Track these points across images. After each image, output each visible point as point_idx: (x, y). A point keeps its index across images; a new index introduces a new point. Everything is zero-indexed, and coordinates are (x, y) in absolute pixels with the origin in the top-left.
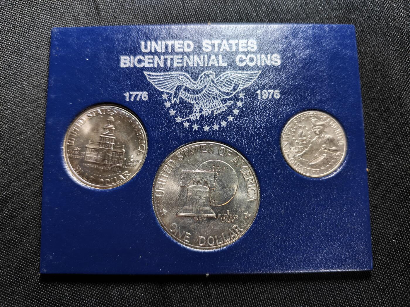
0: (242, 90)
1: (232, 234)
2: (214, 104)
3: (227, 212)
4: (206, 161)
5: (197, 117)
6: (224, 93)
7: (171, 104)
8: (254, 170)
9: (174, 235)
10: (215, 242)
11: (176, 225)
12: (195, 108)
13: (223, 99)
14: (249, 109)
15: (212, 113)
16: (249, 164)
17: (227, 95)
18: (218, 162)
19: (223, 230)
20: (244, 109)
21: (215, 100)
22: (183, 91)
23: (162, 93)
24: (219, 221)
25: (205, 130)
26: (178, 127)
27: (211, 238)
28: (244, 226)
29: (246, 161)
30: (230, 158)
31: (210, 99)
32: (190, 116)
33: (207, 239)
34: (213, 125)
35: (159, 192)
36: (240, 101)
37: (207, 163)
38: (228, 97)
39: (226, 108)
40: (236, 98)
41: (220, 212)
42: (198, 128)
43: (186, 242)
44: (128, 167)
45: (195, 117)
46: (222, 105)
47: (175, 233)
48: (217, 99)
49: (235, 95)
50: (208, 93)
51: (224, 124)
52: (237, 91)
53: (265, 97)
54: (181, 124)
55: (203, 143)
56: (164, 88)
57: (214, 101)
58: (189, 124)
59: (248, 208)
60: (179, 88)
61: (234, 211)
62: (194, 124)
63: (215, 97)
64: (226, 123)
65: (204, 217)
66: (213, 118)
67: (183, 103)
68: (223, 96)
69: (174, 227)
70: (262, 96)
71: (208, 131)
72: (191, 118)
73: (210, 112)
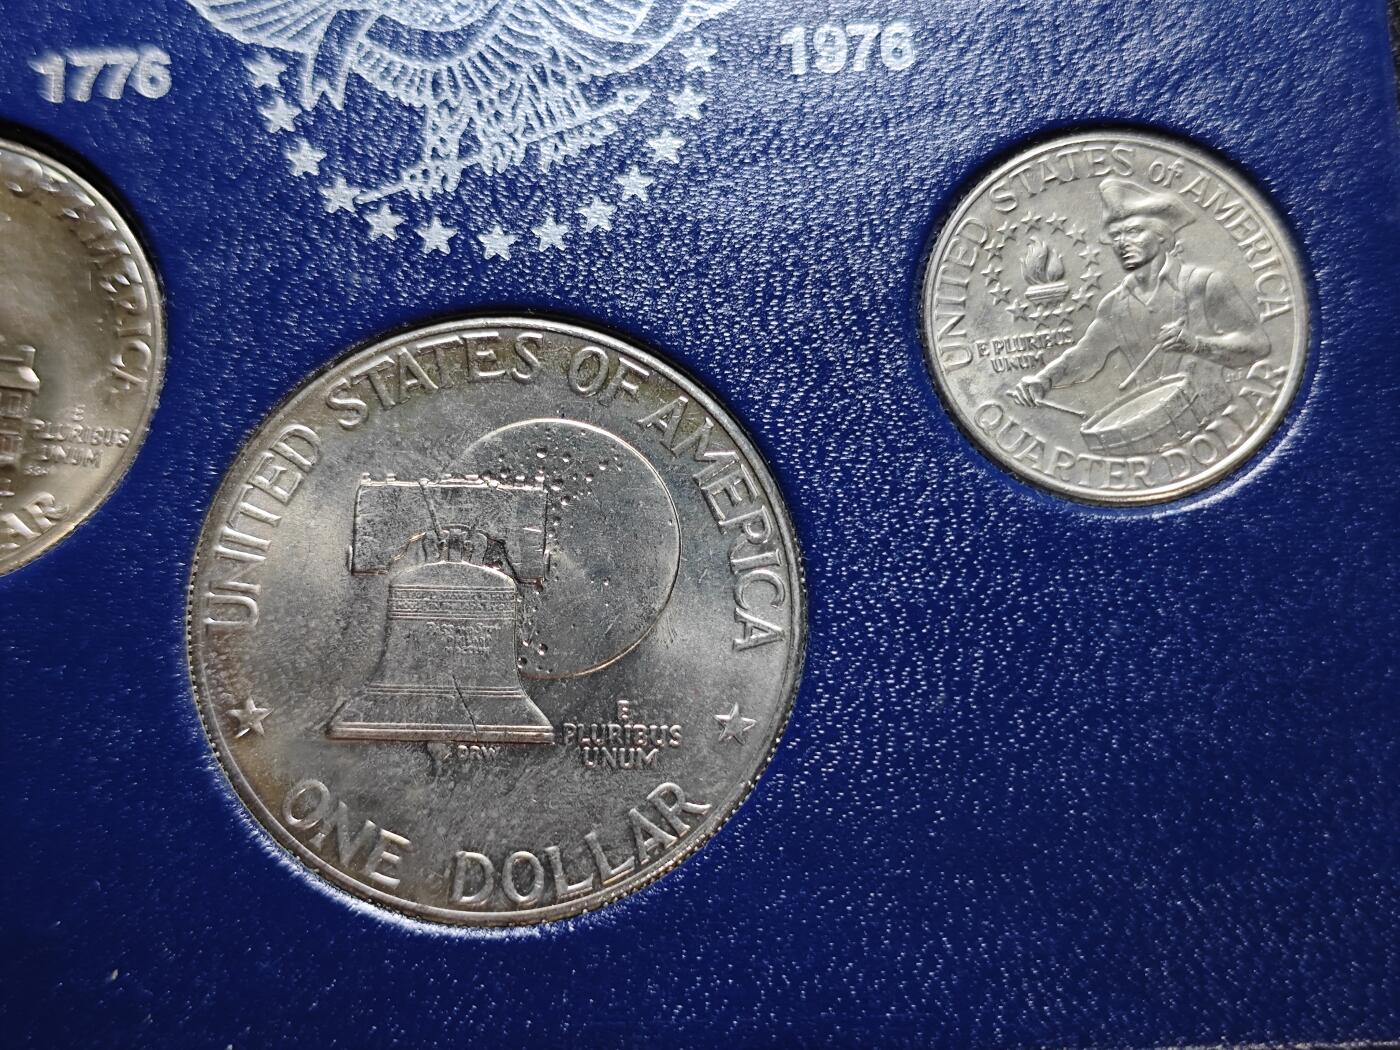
0: (702, 27)
1: (647, 835)
2: (542, 108)
3: (616, 708)
4: (499, 424)
5: (444, 179)
6: (599, 46)
7: (298, 111)
8: (774, 470)
9: (310, 847)
10: (550, 879)
11: (323, 788)
12: (435, 130)
13: (594, 78)
14: (739, 132)
15: (531, 155)
16: (742, 440)
17: (614, 59)
18: (564, 429)
19: (595, 814)
20: (711, 132)
21: (544, 80)
22: (366, 42)
23: (250, 52)
24: (569, 763)
25: (489, 254)
26: (337, 239)
27: (527, 861)
28: (718, 786)
29: (725, 419)
30: (636, 409)
31: (521, 80)
32: (405, 176)
33: (499, 865)
34: (538, 222)
35: (227, 604)
36: (688, 90)
37: (506, 436)
38: (622, 69)
39: (610, 128)
40: (664, 74)
41: (576, 713)
42: (451, 242)
43: (379, 886)
44: (52, 469)
45: (434, 182)
46: (584, 113)
47: (313, 832)
48: (562, 82)
49: (658, 58)
50: (509, 48)
51: (597, 215)
52: (668, 37)
53: (831, 63)
54: (353, 222)
55: (477, 329)
56: (261, 28)
57: (543, 91)
58: (398, 220)
59: (738, 687)
60: (344, 25)
61: (658, 705)
62: (429, 220)
63: (548, 67)
64: (610, 210)
65: (488, 744)
66: (535, 187)
67: (367, 103)
68: (594, 64)
69: (311, 801)
70: (812, 57)
71: (506, 256)
72: (413, 189)
73: (520, 155)
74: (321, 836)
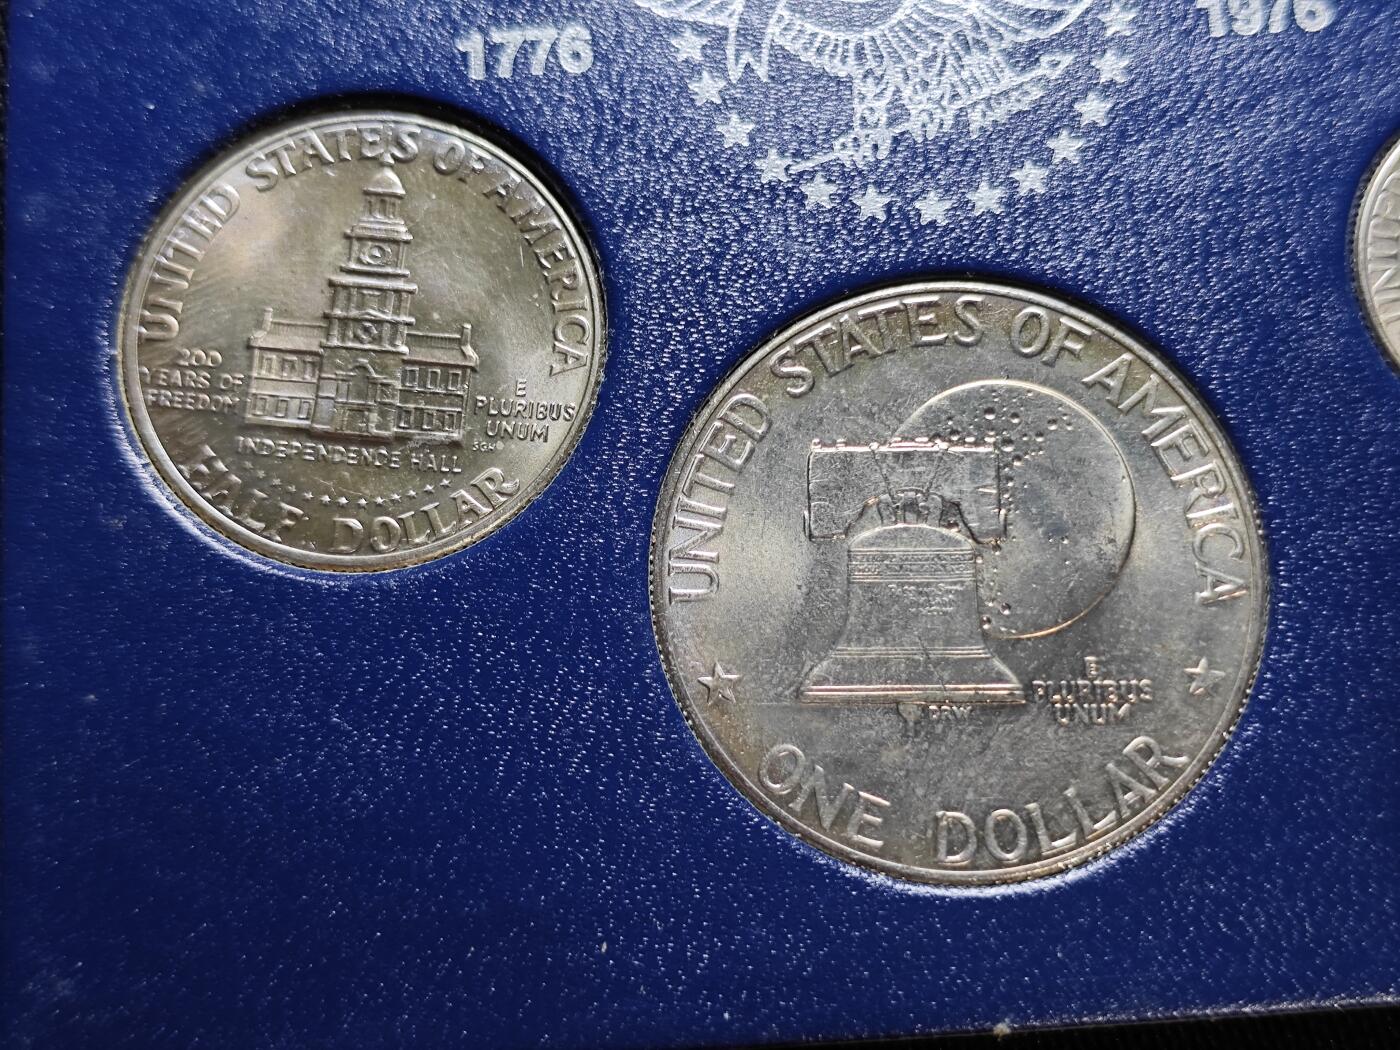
1: (1126, 789)
2: (965, 74)
3: (1084, 665)
4: (944, 388)
5: (876, 147)
6: (1019, 13)
7: (722, 84)
8: (1223, 424)
9: (791, 811)
10: (1033, 837)
11: (800, 752)
12: (863, 98)
13: (1017, 45)
14: (1163, 94)
15: (961, 121)
16: (1188, 396)
17: (1036, 26)
18: (1010, 390)
19: (1073, 770)
20: (1137, 96)
21: (968, 49)
22: (786, 14)
23: (674, 28)
24: (1041, 720)
25: (925, 219)
26: (773, 211)
27: (1008, 819)
28: (1195, 738)
29: (1171, 377)
30: (1080, 366)
31: (944, 48)
32: (837, 145)
33: (980, 823)
34: (973, 186)
35: (690, 572)
36: (1110, 54)
37: (952, 399)
38: (1044, 35)
39: (1037, 93)
40: (1088, 38)
41: (1044, 670)
42: (888, 208)
43: (863, 848)
44: (500, 445)
45: (866, 148)
46: (1009, 78)
47: (792, 797)
48: (985, 49)
49: (1080, 24)
50: (930, 18)
51: (1031, 179)
52: (1085, 3)
53: (1247, 26)
54: (789, 192)
55: (915, 294)
56: (679, 2)
57: (966, 60)
58: (832, 189)
59: (1205, 640)
61: (1126, 660)
63: (971, 35)
64: (1044, 172)
65: (960, 704)
66: (967, 153)
67: (795, 75)
68: (1017, 32)
69: (788, 766)
70: (1230, 20)
71: (942, 222)
72: (844, 156)
73: (949, 123)
74: (801, 800)
